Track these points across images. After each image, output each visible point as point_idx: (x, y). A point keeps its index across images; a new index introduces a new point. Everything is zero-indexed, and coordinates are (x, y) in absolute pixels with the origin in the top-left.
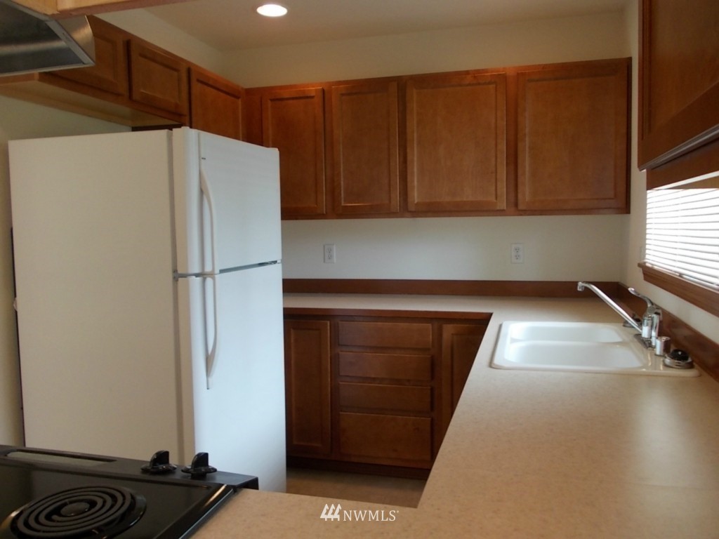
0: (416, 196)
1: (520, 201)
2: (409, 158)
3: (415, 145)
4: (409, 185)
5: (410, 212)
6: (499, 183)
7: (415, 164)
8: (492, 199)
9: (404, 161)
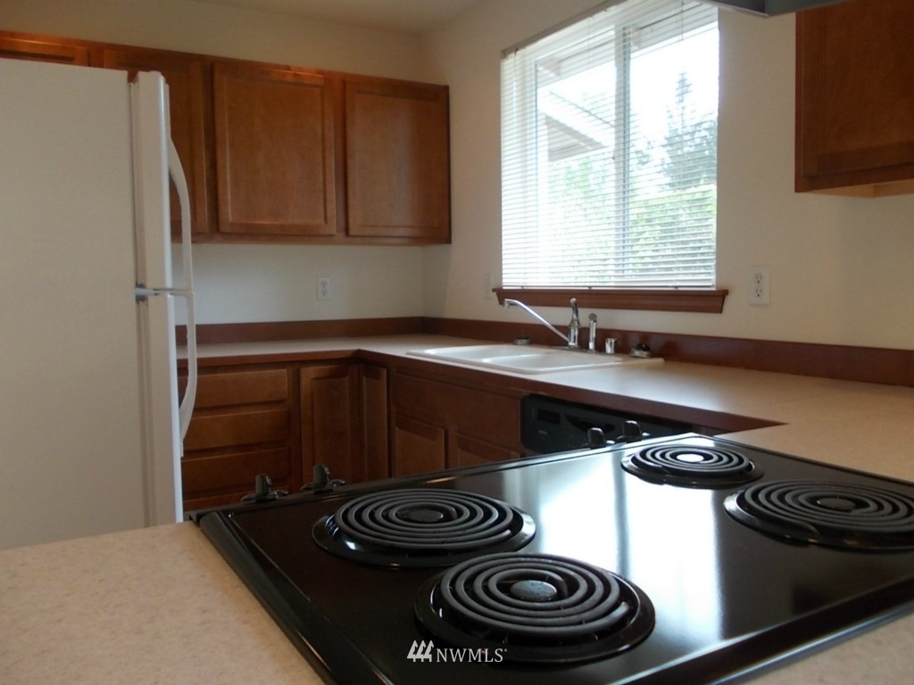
0: (229, 213)
1: (351, 226)
2: (220, 163)
3: (228, 149)
4: (220, 197)
5: (224, 233)
6: (328, 204)
7: (228, 171)
8: (321, 221)
9: (213, 166)
